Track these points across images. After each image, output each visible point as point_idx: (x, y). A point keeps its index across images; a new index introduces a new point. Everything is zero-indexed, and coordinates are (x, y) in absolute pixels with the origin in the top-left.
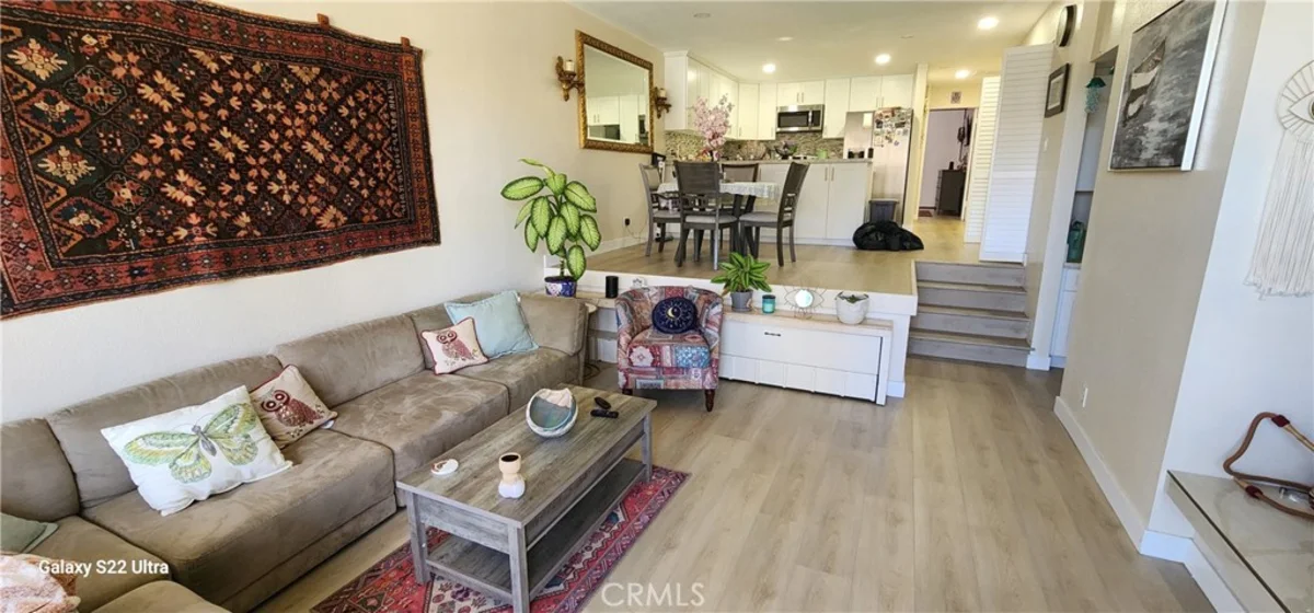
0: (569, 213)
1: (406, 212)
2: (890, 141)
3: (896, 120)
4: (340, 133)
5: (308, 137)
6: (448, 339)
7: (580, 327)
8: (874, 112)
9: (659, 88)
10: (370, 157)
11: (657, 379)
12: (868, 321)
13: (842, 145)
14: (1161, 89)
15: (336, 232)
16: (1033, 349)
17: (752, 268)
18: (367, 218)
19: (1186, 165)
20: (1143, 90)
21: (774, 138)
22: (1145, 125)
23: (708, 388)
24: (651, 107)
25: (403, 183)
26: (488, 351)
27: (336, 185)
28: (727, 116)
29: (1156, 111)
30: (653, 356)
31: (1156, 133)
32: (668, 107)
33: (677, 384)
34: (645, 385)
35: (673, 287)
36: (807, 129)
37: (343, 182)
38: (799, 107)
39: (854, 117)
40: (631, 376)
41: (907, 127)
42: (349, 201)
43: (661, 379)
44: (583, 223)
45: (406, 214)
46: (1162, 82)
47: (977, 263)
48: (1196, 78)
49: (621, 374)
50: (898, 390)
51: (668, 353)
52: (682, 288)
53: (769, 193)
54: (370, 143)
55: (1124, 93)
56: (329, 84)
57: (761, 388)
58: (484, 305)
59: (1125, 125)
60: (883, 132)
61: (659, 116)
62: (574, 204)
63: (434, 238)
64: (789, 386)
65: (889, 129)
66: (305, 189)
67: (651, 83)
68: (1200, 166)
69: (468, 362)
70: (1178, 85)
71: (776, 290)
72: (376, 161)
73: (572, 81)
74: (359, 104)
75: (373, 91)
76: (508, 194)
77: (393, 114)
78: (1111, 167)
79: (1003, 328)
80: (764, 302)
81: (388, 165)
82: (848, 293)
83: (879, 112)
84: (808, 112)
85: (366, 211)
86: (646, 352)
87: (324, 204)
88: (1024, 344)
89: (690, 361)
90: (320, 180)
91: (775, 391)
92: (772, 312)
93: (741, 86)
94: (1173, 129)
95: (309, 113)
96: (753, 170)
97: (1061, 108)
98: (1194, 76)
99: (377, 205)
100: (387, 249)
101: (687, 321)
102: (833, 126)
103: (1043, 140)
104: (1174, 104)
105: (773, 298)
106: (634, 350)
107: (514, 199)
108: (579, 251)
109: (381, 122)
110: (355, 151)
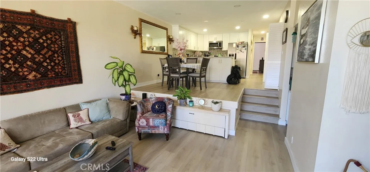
0: (126, 74)
1: (68, 73)
2: (241, 51)
3: (243, 45)
4: (39, 48)
5: (24, 49)
6: (76, 116)
7: (126, 112)
8: (236, 43)
9: (170, 35)
10: (52, 56)
11: (148, 130)
12: (223, 110)
13: (227, 53)
14: (309, 34)
15: (36, 80)
16: (280, 118)
17: (186, 92)
18: (50, 76)
19: (316, 61)
20: (304, 35)
21: (208, 50)
22: (305, 47)
23: (166, 133)
24: (167, 41)
25: (66, 64)
26: (92, 119)
27: (36, 65)
28: (186, 44)
29: (307, 42)
30: (147, 122)
31: (308, 49)
32: (173, 41)
33: (155, 132)
34: (144, 131)
35: (160, 98)
36: (218, 48)
37: (40, 64)
38: (216, 41)
39: (231, 44)
40: (140, 129)
41: (246, 47)
42: (42, 70)
43: (149, 130)
44: (131, 77)
45: (68, 74)
46: (309, 32)
47: (264, 89)
48: (318, 30)
49: (136, 128)
50: (233, 133)
51: (152, 122)
52: (163, 98)
53: (197, 67)
54: (52, 51)
55: (300, 36)
56: (35, 32)
57: (189, 131)
58: (94, 104)
59: (300, 47)
60: (239, 49)
61: (170, 44)
62: (127, 71)
63: (80, 81)
64: (197, 131)
65: (241, 48)
66: (21, 66)
67: (167, 34)
68: (321, 62)
69: (83, 124)
70: (313, 33)
71: (194, 99)
72: (55, 57)
73: (136, 33)
74: (48, 39)
75: (54, 35)
76: (107, 67)
77: (63, 42)
78: (297, 61)
79: (271, 111)
80: (189, 103)
81: (60, 58)
82: (215, 101)
83: (237, 43)
84: (217, 43)
85: (49, 73)
86: (144, 121)
87: (30, 71)
88: (277, 116)
89: (159, 124)
90: (29, 63)
91: (193, 132)
92: (192, 106)
93: (198, 35)
94: (313, 49)
95: (25, 41)
96: (196, 60)
97: (286, 42)
98: (317, 29)
99: (55, 71)
100: (59, 86)
101: (162, 110)
102: (225, 47)
103: (282, 51)
104: (312, 39)
105: (192, 101)
106: (140, 120)
107: (108, 69)
108: (129, 86)
109: (57, 44)
110: (45, 54)
